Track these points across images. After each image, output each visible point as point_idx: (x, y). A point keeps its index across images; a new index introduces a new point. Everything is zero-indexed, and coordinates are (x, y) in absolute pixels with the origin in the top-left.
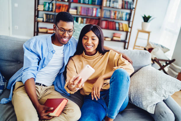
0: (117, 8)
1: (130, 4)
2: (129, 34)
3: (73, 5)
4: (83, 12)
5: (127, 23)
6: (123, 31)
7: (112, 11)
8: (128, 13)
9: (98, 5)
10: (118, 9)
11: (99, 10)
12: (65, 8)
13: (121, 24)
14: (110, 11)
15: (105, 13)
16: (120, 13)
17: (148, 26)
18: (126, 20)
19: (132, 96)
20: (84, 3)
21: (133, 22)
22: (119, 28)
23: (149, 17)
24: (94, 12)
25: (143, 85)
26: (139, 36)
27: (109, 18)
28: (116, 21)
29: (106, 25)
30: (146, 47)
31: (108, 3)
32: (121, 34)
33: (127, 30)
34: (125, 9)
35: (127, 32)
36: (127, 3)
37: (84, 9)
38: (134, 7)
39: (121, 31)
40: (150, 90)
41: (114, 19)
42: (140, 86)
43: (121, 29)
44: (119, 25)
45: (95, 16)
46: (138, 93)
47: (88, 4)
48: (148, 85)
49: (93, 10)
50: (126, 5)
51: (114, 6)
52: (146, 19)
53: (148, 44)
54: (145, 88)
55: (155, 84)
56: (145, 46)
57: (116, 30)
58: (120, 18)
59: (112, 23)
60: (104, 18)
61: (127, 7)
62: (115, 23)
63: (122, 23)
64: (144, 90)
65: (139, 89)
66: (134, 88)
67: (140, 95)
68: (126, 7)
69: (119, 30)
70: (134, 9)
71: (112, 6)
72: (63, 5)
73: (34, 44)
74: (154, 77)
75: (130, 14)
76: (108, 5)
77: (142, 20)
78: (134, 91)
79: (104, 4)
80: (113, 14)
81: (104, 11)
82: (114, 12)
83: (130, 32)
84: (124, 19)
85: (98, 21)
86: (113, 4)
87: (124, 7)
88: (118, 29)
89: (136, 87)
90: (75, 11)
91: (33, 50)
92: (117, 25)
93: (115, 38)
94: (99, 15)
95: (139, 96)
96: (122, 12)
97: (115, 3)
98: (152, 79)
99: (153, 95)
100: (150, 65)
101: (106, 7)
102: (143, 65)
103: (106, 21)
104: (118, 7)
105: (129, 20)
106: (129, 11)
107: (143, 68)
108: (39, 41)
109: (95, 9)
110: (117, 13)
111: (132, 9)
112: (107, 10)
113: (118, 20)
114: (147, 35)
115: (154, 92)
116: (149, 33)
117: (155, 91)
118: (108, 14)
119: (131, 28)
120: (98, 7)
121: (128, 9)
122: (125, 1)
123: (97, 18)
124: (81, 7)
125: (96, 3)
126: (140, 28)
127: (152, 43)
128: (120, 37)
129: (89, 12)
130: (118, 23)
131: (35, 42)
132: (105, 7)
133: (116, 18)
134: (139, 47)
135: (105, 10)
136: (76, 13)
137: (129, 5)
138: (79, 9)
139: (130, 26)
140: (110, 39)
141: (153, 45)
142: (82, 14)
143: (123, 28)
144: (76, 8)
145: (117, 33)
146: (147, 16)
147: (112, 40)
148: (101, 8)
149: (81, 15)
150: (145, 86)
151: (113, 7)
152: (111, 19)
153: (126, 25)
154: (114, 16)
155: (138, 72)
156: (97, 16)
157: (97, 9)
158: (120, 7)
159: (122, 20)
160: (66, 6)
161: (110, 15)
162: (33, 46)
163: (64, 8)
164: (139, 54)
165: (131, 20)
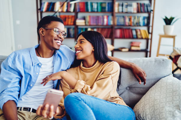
0: (131, 13)
1: (147, 6)
2: (150, 41)
3: (80, 15)
4: (92, 21)
5: (145, 28)
6: (142, 38)
7: (126, 17)
8: (146, 17)
9: (109, 11)
10: (134, 13)
11: (111, 17)
12: (72, 20)
13: (138, 31)
14: (124, 17)
15: (118, 20)
16: (136, 18)
17: (172, 29)
18: (144, 25)
19: (149, 118)
20: (93, 11)
21: (152, 27)
22: (137, 35)
23: (172, 19)
24: (105, 20)
25: (162, 103)
26: (162, 43)
27: (123, 25)
28: (132, 28)
29: (121, 33)
30: (171, 54)
31: (121, 8)
32: (140, 43)
33: (146, 37)
34: (141, 12)
35: (147, 39)
36: (142, 5)
37: (93, 17)
38: (152, 9)
39: (140, 39)
40: (171, 109)
41: (130, 25)
42: (158, 104)
43: (139, 37)
44: (137, 32)
45: (107, 25)
46: (156, 114)
47: (97, 12)
48: (167, 102)
49: (103, 18)
50: (142, 8)
51: (127, 11)
52: (168, 21)
53: (174, 51)
54: (164, 107)
55: (178, 100)
56: (169, 54)
57: (133, 38)
58: (137, 23)
59: (127, 31)
60: (118, 25)
61: (144, 9)
62: (132, 30)
63: (140, 30)
64: (162, 110)
65: (156, 108)
66: (150, 107)
67: (158, 116)
68: (142, 10)
69: (137, 38)
70: (152, 12)
71: (126, 11)
72: (68, 16)
73: (13, 59)
74: (175, 91)
75: (149, 18)
76: (121, 10)
77: (164, 23)
78: (150, 112)
79: (116, 9)
80: (127, 20)
81: (117, 18)
82: (129, 17)
83: (151, 39)
84: (142, 24)
85: (110, 30)
86: (126, 9)
87: (140, 11)
88: (135, 37)
89: (153, 106)
90: (83, 21)
91: (12, 66)
92: (134, 33)
93: (133, 48)
94: (111, 23)
95: (157, 118)
96: (138, 17)
97: (129, 8)
98: (173, 93)
99: (175, 115)
100: (170, 75)
101: (119, 12)
102: (161, 76)
103: (120, 29)
104: (132, 11)
105: (148, 25)
106: (146, 15)
107: (161, 80)
108: (19, 55)
109: (105, 17)
110: (132, 19)
111: (150, 12)
112: (120, 16)
113: (135, 26)
114: (172, 39)
115: (176, 112)
116: (173, 37)
117: (178, 110)
118: (121, 21)
119: (152, 34)
120: (110, 14)
121: (145, 12)
122: (140, 4)
123: (110, 27)
124: (90, 16)
125: (107, 9)
126: (162, 33)
127: (178, 49)
128: (139, 47)
129: (99, 21)
130: (136, 30)
131: (14, 57)
132: (117, 13)
133: (132, 25)
134: (164, 55)
135: (117, 16)
136: (84, 24)
137: (146, 8)
138: (88, 19)
139: (150, 31)
140: (127, 50)
141: (179, 50)
142: (92, 24)
143: (141, 34)
144: (84, 18)
145: (134, 42)
146: (169, 17)
147: (130, 50)
148: (113, 15)
149: (90, 25)
150: (164, 103)
151: (127, 13)
152: (126, 26)
153: (145, 31)
154: (129, 22)
155: (155, 85)
156: (110, 24)
157: (108, 17)
158: (135, 11)
159: (140, 26)
160: (72, 17)
161: (125, 22)
162: (11, 62)
163: (70, 20)
164: (154, 62)
165: (151, 24)
